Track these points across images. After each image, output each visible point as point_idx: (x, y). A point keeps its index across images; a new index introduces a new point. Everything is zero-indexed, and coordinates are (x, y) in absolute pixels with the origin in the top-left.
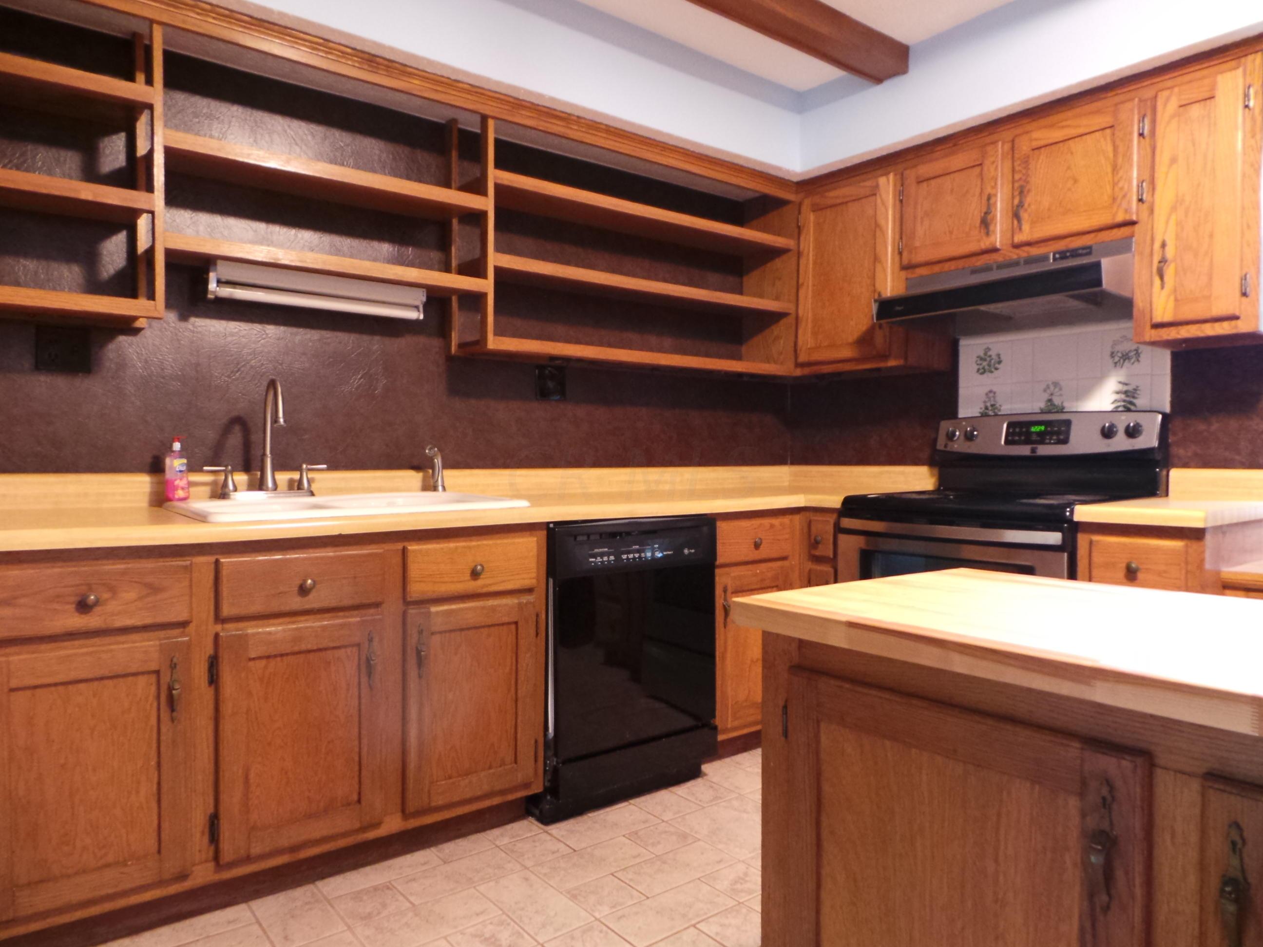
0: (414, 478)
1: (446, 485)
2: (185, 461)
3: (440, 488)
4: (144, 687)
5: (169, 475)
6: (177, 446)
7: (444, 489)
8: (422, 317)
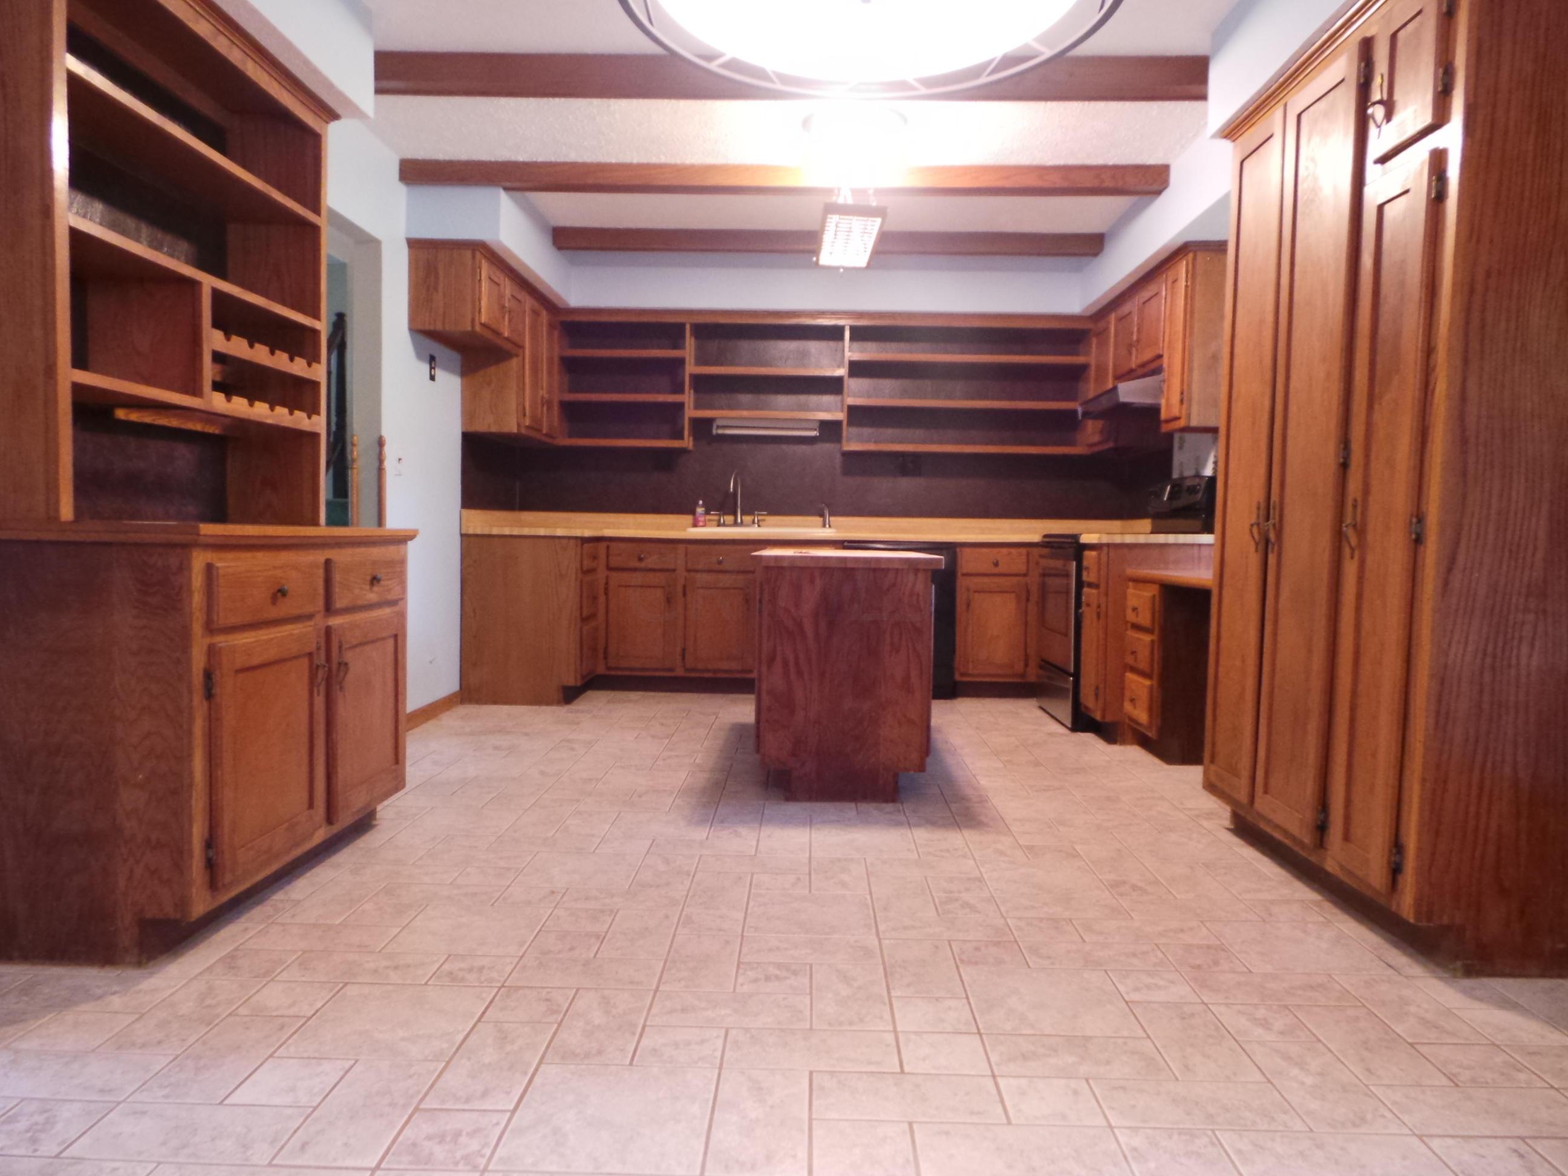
0: (819, 520)
1: (831, 524)
2: (704, 509)
3: (827, 526)
4: (659, 593)
5: (697, 515)
6: (701, 502)
7: (830, 526)
8: (818, 434)
